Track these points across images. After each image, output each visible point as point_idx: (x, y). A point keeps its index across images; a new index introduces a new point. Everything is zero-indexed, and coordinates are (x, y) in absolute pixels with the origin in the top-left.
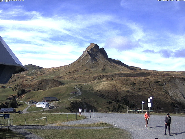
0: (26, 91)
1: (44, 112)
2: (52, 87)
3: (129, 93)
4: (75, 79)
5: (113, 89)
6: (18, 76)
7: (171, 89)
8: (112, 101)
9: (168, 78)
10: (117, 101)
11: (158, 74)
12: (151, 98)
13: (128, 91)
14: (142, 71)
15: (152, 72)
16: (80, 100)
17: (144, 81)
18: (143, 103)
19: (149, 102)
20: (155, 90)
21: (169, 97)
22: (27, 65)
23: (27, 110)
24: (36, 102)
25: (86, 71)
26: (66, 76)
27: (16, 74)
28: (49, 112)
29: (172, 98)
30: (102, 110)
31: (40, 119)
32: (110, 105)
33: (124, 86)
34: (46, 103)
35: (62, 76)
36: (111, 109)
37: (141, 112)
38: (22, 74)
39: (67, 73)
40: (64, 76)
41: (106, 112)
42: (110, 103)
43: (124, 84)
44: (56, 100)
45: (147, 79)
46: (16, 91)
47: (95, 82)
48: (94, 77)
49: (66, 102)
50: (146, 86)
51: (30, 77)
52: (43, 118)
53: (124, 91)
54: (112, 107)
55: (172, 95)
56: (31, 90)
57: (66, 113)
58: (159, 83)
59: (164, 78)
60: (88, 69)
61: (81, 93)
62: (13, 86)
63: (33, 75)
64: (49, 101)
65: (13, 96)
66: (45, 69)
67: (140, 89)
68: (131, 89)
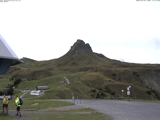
0: (22, 80)
1: (37, 99)
2: (44, 77)
3: (111, 83)
4: (64, 70)
5: (97, 79)
6: (14, 67)
7: (147, 79)
8: (96, 90)
9: (145, 69)
10: (101, 89)
11: (136, 66)
12: (130, 87)
13: (110, 81)
14: (122, 63)
15: (130, 65)
16: (68, 88)
17: (124, 72)
18: (123, 91)
19: (128, 91)
20: (133, 80)
21: (145, 86)
22: (22, 58)
23: (23, 97)
24: (30, 91)
25: (73, 63)
26: (56, 67)
27: (13, 66)
28: (42, 99)
29: (148, 87)
30: (87, 97)
31: (34, 105)
32: (94, 93)
33: (107, 76)
34: (39, 91)
35: (53, 68)
36: (95, 96)
37: (121, 99)
38: (18, 66)
39: (57, 65)
40: (54, 68)
41: (91, 99)
42: (94, 91)
43: (106, 75)
44: (47, 88)
45: (127, 70)
46: (13, 81)
47: (82, 73)
48: (80, 69)
49: (56, 90)
50: (125, 77)
51: (25, 69)
52: (37, 104)
53: (106, 81)
54: (96, 95)
55: (148, 84)
56: (26, 80)
57: (56, 100)
58: (137, 74)
59: (141, 70)
60: (75, 62)
61: (69, 83)
62: (10, 77)
63: (27, 67)
64: (42, 89)
65: (10, 85)
66: (38, 62)
67: (120, 79)
68: (113, 80)
